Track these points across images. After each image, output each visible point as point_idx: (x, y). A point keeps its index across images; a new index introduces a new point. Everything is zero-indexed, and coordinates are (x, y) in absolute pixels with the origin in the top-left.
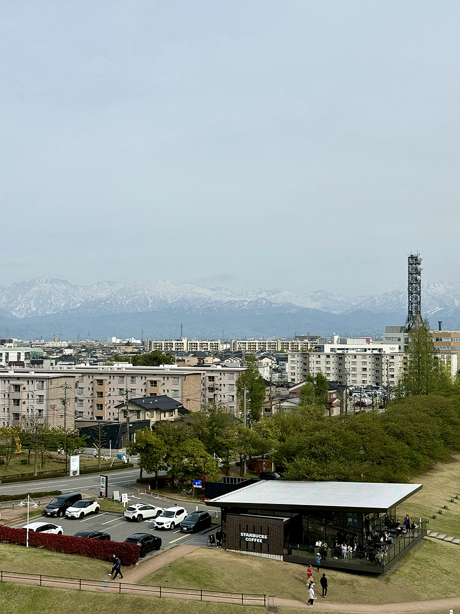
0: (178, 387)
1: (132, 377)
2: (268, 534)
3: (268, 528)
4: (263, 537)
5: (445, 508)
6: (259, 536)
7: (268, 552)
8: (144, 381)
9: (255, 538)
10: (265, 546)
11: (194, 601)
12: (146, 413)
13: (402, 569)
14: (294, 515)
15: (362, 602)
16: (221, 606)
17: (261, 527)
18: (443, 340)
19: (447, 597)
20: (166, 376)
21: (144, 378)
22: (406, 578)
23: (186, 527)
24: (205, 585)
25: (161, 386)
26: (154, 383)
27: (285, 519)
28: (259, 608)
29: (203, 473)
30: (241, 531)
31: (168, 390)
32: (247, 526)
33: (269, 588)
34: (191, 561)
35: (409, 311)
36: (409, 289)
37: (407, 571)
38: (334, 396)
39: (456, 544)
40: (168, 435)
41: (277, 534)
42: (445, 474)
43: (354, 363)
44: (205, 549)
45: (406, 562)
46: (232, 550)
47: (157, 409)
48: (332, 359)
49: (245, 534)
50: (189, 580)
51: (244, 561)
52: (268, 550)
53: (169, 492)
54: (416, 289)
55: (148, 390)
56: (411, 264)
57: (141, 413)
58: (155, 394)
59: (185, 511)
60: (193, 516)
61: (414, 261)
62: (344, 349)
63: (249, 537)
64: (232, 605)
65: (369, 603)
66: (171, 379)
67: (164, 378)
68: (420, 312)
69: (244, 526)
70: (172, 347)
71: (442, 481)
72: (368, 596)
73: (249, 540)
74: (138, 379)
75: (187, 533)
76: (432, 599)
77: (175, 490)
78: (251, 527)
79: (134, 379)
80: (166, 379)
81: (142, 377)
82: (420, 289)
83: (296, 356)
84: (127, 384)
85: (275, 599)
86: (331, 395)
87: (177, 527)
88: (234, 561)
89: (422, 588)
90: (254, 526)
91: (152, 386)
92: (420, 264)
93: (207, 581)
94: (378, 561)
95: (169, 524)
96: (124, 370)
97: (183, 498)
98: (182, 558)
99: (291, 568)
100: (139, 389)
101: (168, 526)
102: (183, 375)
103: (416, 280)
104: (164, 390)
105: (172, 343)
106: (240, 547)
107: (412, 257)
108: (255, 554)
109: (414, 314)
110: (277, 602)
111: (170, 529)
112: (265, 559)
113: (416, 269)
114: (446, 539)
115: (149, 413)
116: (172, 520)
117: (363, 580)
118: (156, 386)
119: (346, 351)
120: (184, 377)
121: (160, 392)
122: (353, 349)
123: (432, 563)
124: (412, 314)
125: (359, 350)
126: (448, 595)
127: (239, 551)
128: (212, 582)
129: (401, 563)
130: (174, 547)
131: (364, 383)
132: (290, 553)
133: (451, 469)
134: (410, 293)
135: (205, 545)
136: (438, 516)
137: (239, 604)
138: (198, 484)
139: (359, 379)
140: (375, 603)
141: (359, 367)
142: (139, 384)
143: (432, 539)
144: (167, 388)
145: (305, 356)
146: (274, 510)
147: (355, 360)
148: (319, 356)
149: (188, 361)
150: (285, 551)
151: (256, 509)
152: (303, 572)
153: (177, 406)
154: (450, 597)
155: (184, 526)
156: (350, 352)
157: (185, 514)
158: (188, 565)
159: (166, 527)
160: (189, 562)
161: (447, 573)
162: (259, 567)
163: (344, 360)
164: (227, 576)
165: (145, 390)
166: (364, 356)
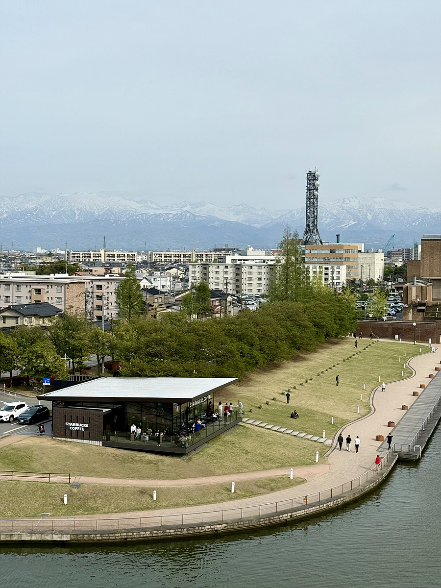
0: (61, 295)
1: (18, 286)
2: (90, 423)
3: (90, 418)
4: (84, 425)
5: (273, 399)
6: (81, 425)
7: (89, 438)
8: (29, 289)
9: (78, 427)
10: (86, 433)
11: (5, 481)
12: (24, 319)
13: (206, 450)
14: (116, 406)
15: (161, 478)
16: (29, 484)
17: (83, 417)
18: (337, 252)
19: (239, 472)
20: (51, 284)
21: (28, 286)
22: (208, 457)
23: (23, 419)
24: (22, 468)
25: (45, 294)
26: (38, 291)
27: (105, 410)
28: (64, 485)
29: (51, 372)
30: (66, 421)
31: (52, 298)
32: (71, 416)
33: (80, 468)
34: (16, 448)
35: (307, 225)
36: (307, 203)
37: (211, 451)
38: (217, 303)
39: (267, 429)
40: (22, 337)
41: (97, 423)
42: (289, 371)
43: (250, 273)
44: (33, 438)
45: (213, 445)
46: (58, 438)
47: (35, 315)
48: (230, 270)
49: (69, 423)
50: (7, 464)
51: (66, 447)
52: (89, 437)
53: (23, 390)
54: (313, 204)
55: (32, 298)
56: (310, 180)
57: (19, 319)
58: (40, 301)
59: (26, 406)
60: (31, 409)
61: (312, 177)
62: (241, 260)
63: (73, 426)
64: (39, 484)
65: (167, 478)
66: (54, 287)
67: (48, 286)
68: (316, 225)
69: (68, 417)
70: (90, 257)
71: (282, 377)
72: (168, 472)
73: (73, 429)
74: (23, 287)
75: (24, 425)
76: (225, 474)
77: (29, 387)
78: (74, 418)
79: (19, 287)
80: (50, 287)
81: (27, 286)
82: (317, 203)
83: (197, 266)
84: (13, 291)
85: (82, 477)
86: (214, 303)
87: (16, 419)
88: (57, 447)
89: (219, 465)
90: (77, 417)
91: (37, 294)
92: (317, 180)
93: (26, 464)
94: (182, 443)
95: (8, 417)
96: (11, 278)
97: (34, 394)
98: (9, 445)
99: (107, 451)
100: (24, 297)
101: (7, 419)
102: (66, 283)
103: (314, 195)
104: (48, 298)
105: (90, 254)
106: (65, 435)
107: (310, 173)
108: (78, 441)
109: (311, 228)
110: (84, 479)
111: (9, 422)
112: (86, 445)
113: (314, 185)
114: (260, 425)
115: (27, 319)
116: (10, 413)
117: (168, 460)
118: (40, 294)
119: (243, 262)
120: (67, 285)
121: (44, 298)
122: (253, 260)
123: (237, 445)
124: (309, 227)
125: (258, 261)
126: (241, 471)
127: (64, 439)
128: (29, 465)
129: (209, 445)
130: (6, 437)
131: (259, 292)
132: (108, 439)
133: (296, 367)
134: (308, 208)
135: (35, 434)
136: (264, 406)
137: (46, 483)
138: (47, 382)
139: (255, 288)
140: (173, 478)
141: (255, 276)
142: (24, 291)
143: (247, 426)
144: (51, 296)
145: (205, 266)
146: (98, 403)
147: (251, 270)
148: (218, 267)
149: (95, 271)
150: (104, 438)
151: (83, 402)
152: (116, 455)
153: (57, 312)
154: (242, 472)
155: (21, 419)
156: (246, 262)
157: (26, 408)
158: (12, 451)
159: (5, 420)
160: (13, 449)
161: (247, 453)
162: (78, 452)
163: (241, 270)
164: (45, 460)
165: (30, 297)
166: (259, 267)
